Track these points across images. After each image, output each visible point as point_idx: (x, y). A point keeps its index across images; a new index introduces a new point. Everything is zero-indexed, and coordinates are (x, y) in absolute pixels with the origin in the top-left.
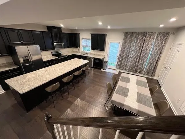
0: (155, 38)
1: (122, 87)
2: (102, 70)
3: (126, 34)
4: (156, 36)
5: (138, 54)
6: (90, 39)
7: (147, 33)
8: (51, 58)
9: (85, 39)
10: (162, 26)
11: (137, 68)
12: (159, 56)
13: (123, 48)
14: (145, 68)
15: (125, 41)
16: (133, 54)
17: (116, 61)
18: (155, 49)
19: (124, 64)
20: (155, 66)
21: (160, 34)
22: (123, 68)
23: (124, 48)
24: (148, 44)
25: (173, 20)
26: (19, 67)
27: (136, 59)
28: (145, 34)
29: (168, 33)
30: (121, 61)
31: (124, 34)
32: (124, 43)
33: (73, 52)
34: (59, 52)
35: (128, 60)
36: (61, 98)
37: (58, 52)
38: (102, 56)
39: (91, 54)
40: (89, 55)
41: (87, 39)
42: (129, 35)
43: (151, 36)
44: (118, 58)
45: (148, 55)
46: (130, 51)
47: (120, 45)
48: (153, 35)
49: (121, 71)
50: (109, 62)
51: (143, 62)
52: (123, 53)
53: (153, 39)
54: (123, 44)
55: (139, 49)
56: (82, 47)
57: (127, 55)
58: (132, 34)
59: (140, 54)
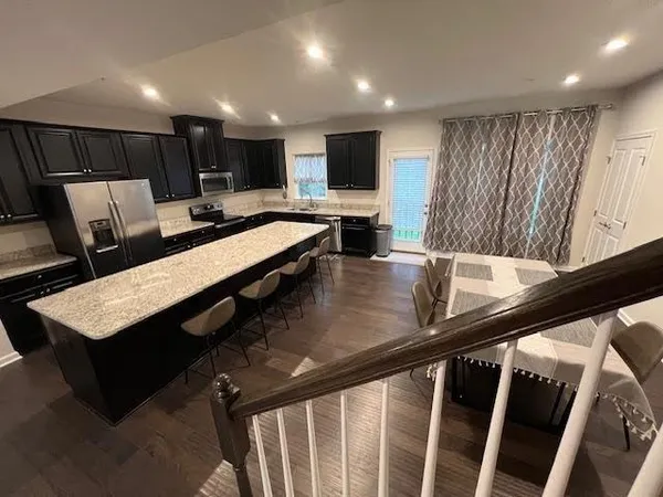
0: (551, 129)
1: (468, 294)
2: (374, 258)
3: (449, 125)
4: (552, 123)
5: (498, 190)
6: (321, 155)
7: (519, 114)
8: (188, 226)
9: (305, 155)
10: (572, 80)
11: (501, 240)
12: (575, 188)
13: (443, 176)
14: (528, 234)
15: (447, 149)
16: (480, 191)
17: (422, 222)
18: (556, 166)
19: (453, 231)
20: (566, 226)
21: (565, 111)
22: (451, 244)
23: (447, 174)
24: (530, 150)
25: (617, 44)
26: (74, 259)
27: (494, 208)
28: (513, 120)
29: (593, 109)
30: (442, 221)
31: (440, 127)
32: (445, 157)
33: (265, 204)
34: (215, 205)
35: (463, 215)
36: (241, 362)
37: (212, 207)
38: (370, 207)
39: (328, 206)
40: (321, 211)
41: (312, 155)
42: (458, 129)
43: (535, 124)
44: (427, 210)
45: (534, 190)
46: (468, 182)
47: (430, 164)
48: (542, 120)
49: (442, 256)
50: (396, 227)
51: (521, 215)
52: (445, 190)
53: (546, 131)
54: (440, 160)
55: (501, 171)
56: (297, 186)
57: (457, 198)
58: (469, 123)
59: (507, 190)
